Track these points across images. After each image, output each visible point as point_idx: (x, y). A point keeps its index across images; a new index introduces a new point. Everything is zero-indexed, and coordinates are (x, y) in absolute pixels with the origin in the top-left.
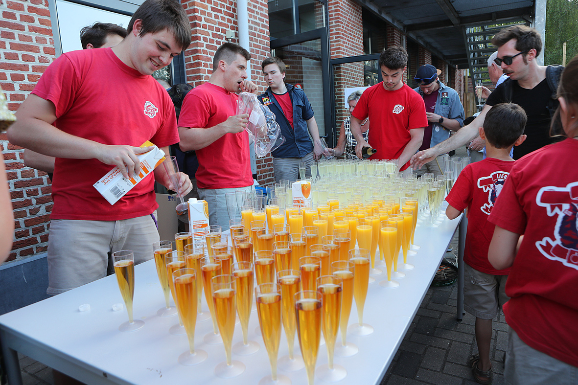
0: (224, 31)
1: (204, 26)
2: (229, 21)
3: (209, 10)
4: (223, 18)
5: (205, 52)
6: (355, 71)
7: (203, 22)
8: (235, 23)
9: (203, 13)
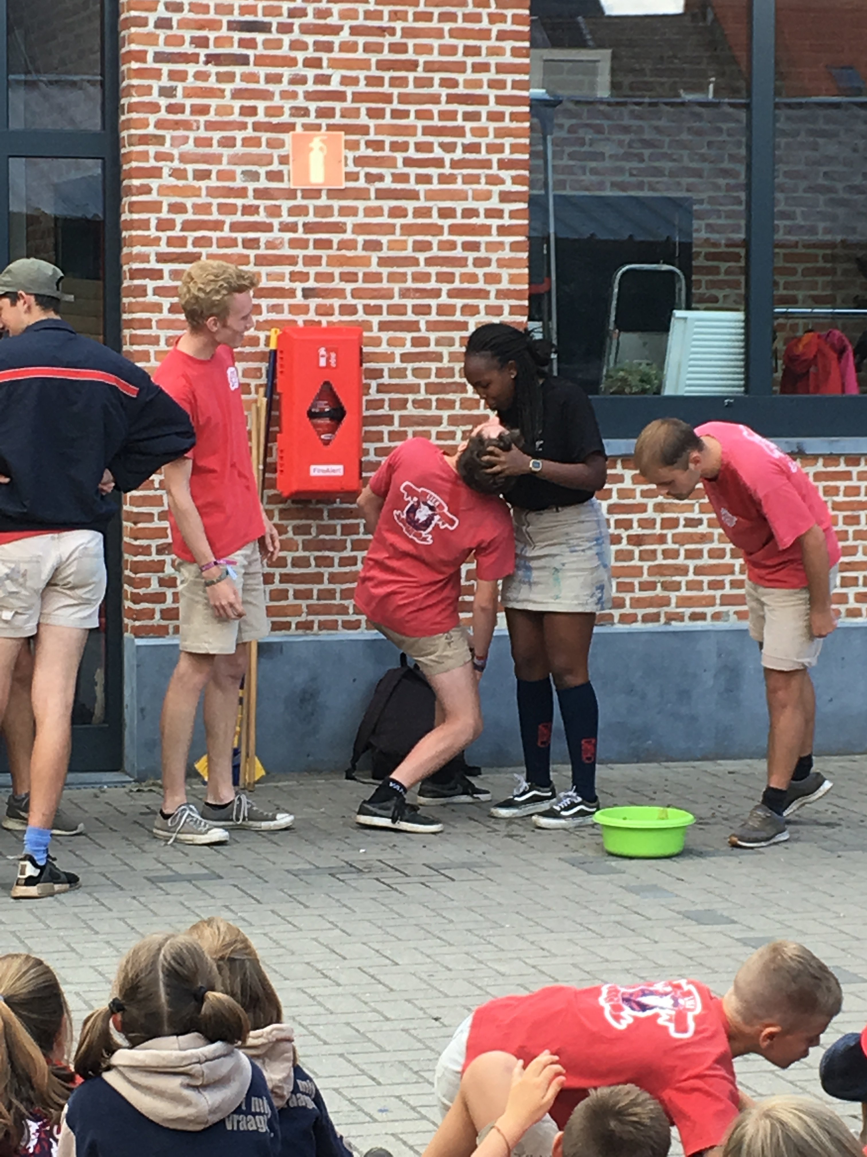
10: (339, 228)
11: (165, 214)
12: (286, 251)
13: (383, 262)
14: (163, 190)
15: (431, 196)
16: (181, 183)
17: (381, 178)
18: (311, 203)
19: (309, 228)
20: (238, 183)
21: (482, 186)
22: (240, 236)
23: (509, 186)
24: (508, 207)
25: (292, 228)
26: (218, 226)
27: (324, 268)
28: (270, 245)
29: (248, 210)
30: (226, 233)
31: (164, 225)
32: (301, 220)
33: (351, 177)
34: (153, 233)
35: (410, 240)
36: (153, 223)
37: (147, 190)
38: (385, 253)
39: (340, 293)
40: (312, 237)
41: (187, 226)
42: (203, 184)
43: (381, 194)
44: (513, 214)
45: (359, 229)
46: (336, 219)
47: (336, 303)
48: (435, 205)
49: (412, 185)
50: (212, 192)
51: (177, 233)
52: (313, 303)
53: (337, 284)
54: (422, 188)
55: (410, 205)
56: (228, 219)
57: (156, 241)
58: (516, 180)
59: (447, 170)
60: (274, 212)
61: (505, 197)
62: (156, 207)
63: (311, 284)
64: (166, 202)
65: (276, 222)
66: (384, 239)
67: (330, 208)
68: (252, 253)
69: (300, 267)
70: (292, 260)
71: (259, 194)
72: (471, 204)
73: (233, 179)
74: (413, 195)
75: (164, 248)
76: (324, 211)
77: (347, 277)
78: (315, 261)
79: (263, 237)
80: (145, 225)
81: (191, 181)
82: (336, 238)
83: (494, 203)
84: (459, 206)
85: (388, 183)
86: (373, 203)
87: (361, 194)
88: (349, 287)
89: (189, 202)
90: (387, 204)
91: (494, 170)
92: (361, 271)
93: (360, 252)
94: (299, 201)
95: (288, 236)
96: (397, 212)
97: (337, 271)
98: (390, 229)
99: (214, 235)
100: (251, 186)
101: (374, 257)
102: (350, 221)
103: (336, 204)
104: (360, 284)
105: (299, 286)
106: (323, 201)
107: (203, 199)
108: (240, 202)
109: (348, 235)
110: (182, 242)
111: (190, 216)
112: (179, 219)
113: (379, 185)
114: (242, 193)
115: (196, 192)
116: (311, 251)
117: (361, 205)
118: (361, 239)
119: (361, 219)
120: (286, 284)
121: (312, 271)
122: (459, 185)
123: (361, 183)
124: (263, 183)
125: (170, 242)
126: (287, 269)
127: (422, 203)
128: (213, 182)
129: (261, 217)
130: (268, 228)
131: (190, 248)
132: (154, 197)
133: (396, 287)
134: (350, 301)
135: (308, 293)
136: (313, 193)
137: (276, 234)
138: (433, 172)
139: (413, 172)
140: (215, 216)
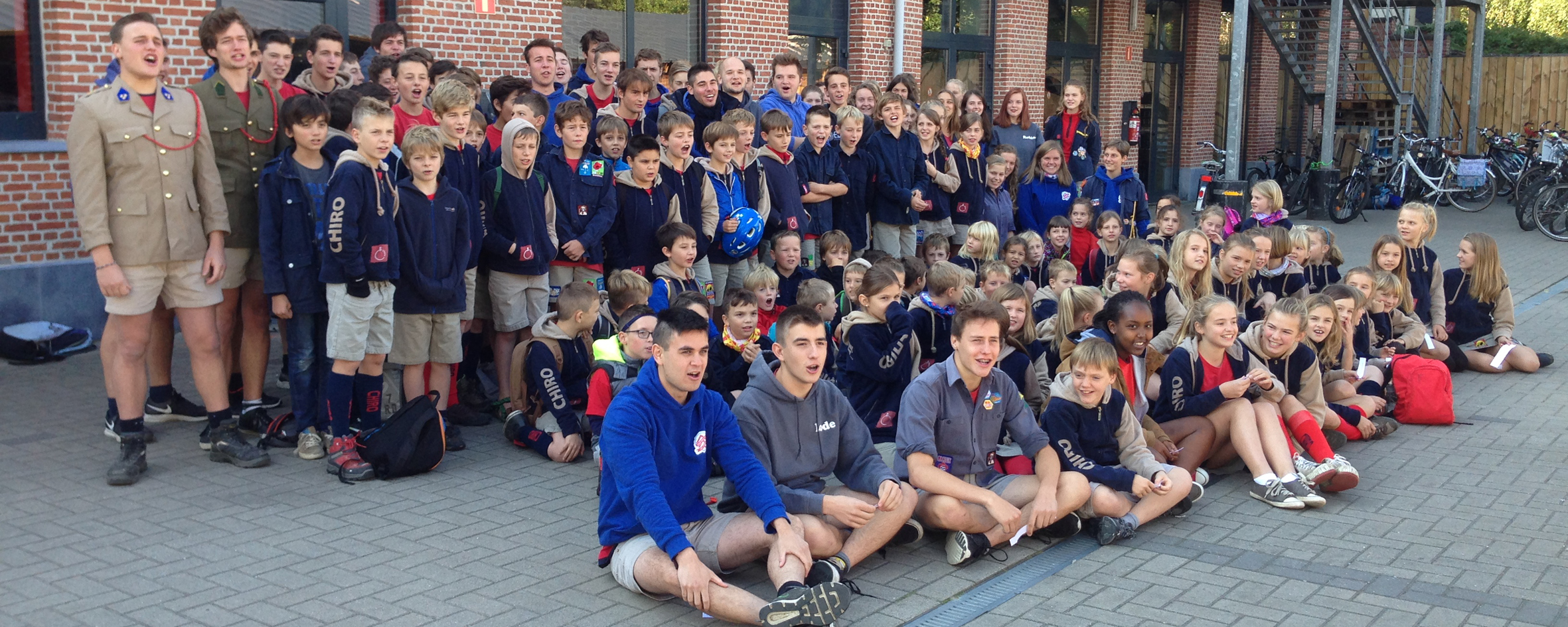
0: (882, 40)
1: (868, 39)
2: (887, 29)
3: (873, 25)
4: (882, 29)
5: (867, 62)
6: (1030, 57)
7: (868, 36)
8: (892, 30)
9: (868, 28)
10: (493, 33)
11: (426, 24)
12: (474, 44)
13: (510, 50)
14: (425, 12)
15: (528, 20)
16: (432, 8)
17: (508, 10)
18: (482, 21)
19: (483, 33)
20: (454, 10)
21: (545, 16)
22: (455, 36)
23: (555, 17)
24: (555, 26)
25: (474, 32)
26: (446, 30)
27: (488, 52)
28: (468, 41)
29: (459, 23)
30: (450, 34)
31: (426, 29)
32: (479, 29)
33: (498, 9)
34: (421, 32)
35: (520, 40)
36: (421, 28)
37: (417, 11)
38: (511, 46)
39: (494, 64)
40: (483, 37)
41: (436, 30)
42: (441, 9)
43: (509, 18)
44: (557, 30)
45: (502, 34)
46: (492, 29)
47: (493, 69)
48: (529, 24)
49: (520, 15)
50: (445, 14)
51: (430, 33)
52: (484, 68)
53: (493, 60)
54: (524, 16)
55: (520, 24)
56: (451, 27)
57: (422, 37)
58: (558, 14)
59: (533, 8)
60: (469, 24)
61: (554, 22)
62: (421, 20)
63: (483, 60)
64: (426, 17)
65: (469, 29)
66: (510, 39)
67: (490, 24)
68: (460, 44)
69: (479, 52)
70: (475, 48)
71: (464, 16)
72: (541, 24)
73: (452, 8)
74: (520, 19)
75: (426, 41)
76: (488, 25)
77: (498, 57)
78: (484, 49)
79: (465, 36)
80: (417, 28)
81: (436, 8)
82: (492, 38)
83: (549, 24)
84: (537, 25)
85: (511, 13)
86: (506, 22)
87: (501, 18)
88: (497, 61)
89: (435, 18)
90: (511, 23)
91: (550, 9)
92: (502, 54)
93: (501, 45)
94: (478, 20)
95: (474, 36)
96: (515, 27)
97: (493, 54)
98: (512, 35)
99: (446, 35)
100: (460, 11)
101: (507, 47)
102: (497, 30)
103: (492, 22)
104: (502, 61)
105: (478, 60)
106: (487, 20)
107: (441, 17)
108: (455, 19)
109: (497, 37)
110: (432, 37)
111: (435, 25)
112: (432, 26)
113: (508, 14)
114: (455, 15)
115: (438, 13)
116: (483, 44)
117: (501, 22)
118: (502, 39)
119: (502, 30)
120: (474, 60)
121: (484, 53)
122: (537, 16)
123: (501, 13)
124: (464, 11)
125: (429, 37)
126: (474, 52)
127: (524, 23)
128: (445, 9)
129: (464, 27)
130: (466, 32)
131: (436, 41)
132: (421, 15)
133: (515, 62)
134: (498, 68)
135: (483, 64)
136: (483, 17)
137: (469, 35)
138: (527, 8)
139: (520, 8)
140: (446, 26)
